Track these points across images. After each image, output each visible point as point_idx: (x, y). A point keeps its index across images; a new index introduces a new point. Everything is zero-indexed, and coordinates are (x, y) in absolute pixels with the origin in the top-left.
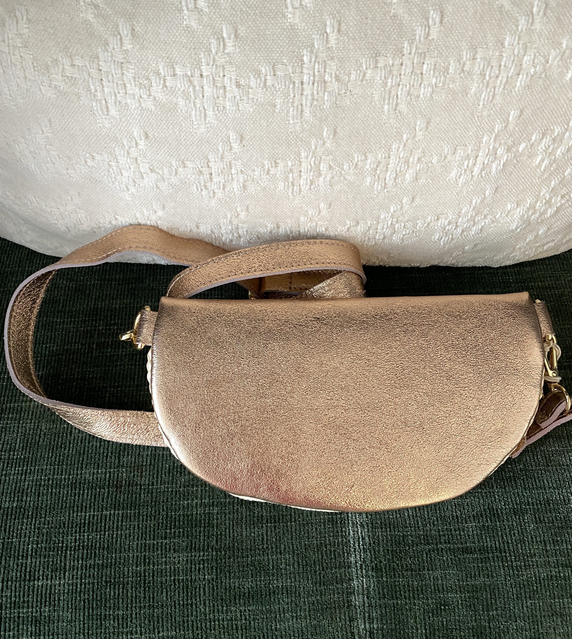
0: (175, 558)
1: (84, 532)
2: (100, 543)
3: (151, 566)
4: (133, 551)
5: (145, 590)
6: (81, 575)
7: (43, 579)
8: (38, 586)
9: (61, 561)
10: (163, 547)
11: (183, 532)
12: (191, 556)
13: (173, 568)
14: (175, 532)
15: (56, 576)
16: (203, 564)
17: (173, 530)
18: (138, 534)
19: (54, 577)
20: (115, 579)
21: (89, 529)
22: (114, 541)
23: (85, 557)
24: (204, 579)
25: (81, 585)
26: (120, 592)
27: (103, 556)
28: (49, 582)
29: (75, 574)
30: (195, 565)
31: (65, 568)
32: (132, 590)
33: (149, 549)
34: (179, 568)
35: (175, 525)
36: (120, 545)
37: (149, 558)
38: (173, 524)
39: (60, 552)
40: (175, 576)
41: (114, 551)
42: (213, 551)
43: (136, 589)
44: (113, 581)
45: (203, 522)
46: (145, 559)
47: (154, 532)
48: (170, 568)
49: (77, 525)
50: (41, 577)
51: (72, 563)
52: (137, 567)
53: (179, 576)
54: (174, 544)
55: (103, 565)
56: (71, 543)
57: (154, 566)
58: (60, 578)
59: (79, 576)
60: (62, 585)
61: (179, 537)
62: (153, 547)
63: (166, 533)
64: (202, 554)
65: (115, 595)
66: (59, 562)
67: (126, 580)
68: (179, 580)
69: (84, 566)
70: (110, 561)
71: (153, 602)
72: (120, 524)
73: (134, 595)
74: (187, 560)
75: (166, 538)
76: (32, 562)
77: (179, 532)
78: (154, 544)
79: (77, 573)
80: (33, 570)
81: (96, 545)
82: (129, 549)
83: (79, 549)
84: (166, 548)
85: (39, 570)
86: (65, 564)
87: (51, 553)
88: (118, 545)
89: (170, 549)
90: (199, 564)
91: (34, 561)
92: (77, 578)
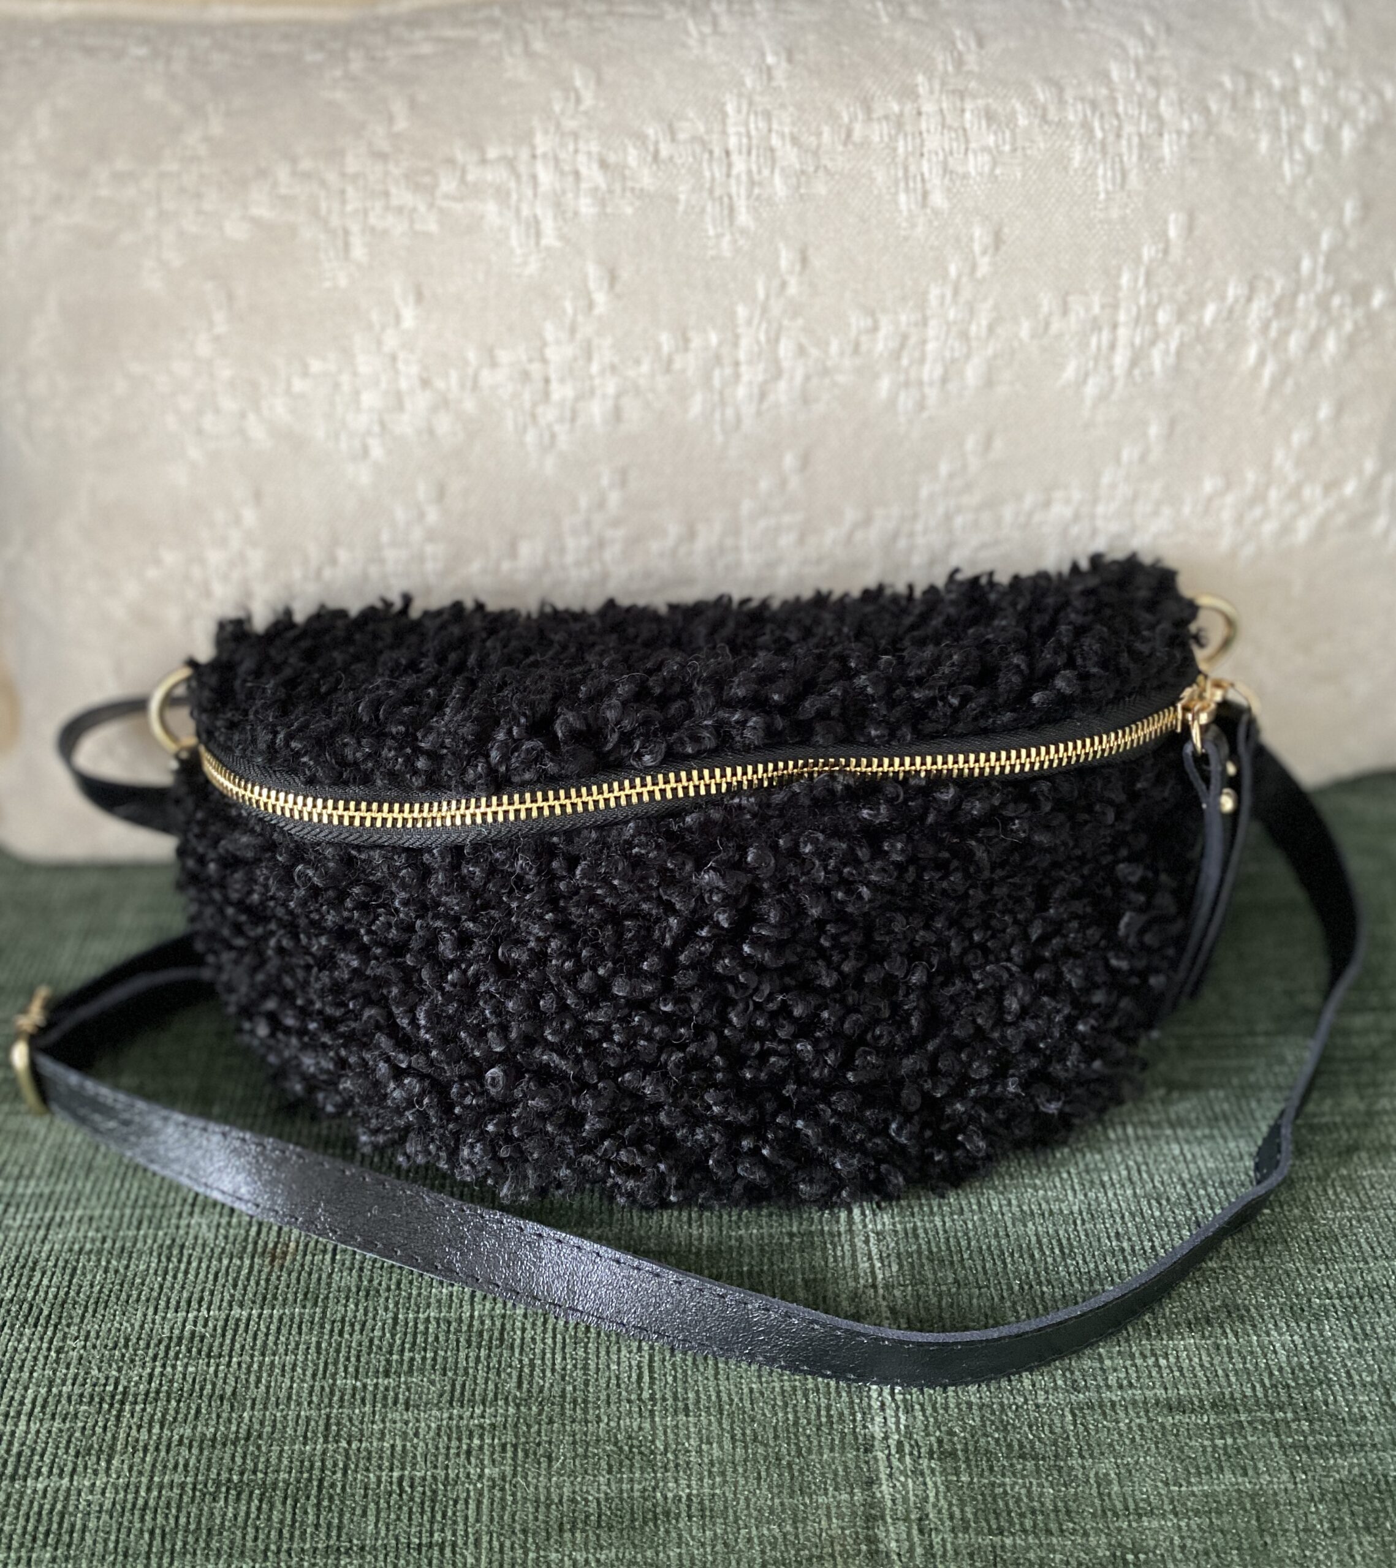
0: (406, 1423)
1: (176, 1358)
2: (214, 1385)
3: (344, 1444)
4: (299, 1404)
5: (318, 1505)
6: (154, 1466)
7: (50, 1472)
8: (35, 1491)
9: (105, 1428)
10: (379, 1396)
11: (434, 1359)
12: (450, 1418)
13: (399, 1448)
14: (412, 1359)
15: (86, 1467)
16: (481, 1437)
17: (407, 1355)
18: (316, 1365)
19: (80, 1469)
20: (242, 1474)
21: (189, 1351)
22: (252, 1379)
23: (170, 1418)
24: (481, 1477)
25: (149, 1490)
26: (253, 1509)
27: (219, 1416)
28: (65, 1482)
29: (137, 1460)
30: (460, 1439)
31: (112, 1447)
32: (284, 1503)
33: (342, 1400)
34: (415, 1447)
35: (414, 1343)
36: (268, 1388)
37: (338, 1424)
38: (409, 1338)
39: (106, 1406)
40: (403, 1469)
41: (249, 1403)
42: (507, 1403)
43: (296, 1501)
44: (235, 1478)
45: (486, 1336)
46: (327, 1427)
47: (358, 1360)
48: (393, 1446)
49: (160, 1342)
50: (45, 1470)
51: (134, 1432)
52: (305, 1444)
53: (414, 1468)
54: (408, 1389)
55: (214, 1440)
56: (137, 1384)
57: (349, 1443)
58: (96, 1472)
59: (147, 1467)
60: (98, 1490)
61: (422, 1371)
62: (353, 1396)
63: (388, 1362)
64: (478, 1411)
65: (235, 1517)
66: (98, 1430)
67: (271, 1477)
68: (412, 1479)
69: (164, 1442)
70: (234, 1428)
71: (339, 1536)
72: (271, 1338)
73: (289, 1516)
74: (439, 1428)
75: (387, 1375)
76: (27, 1432)
77: (424, 1359)
78: (354, 1388)
79: (143, 1460)
80: (27, 1452)
81: (202, 1389)
82: (289, 1398)
83: (156, 1400)
84: (385, 1398)
85: (44, 1450)
86: (115, 1438)
87: (84, 1408)
88: (262, 1388)
89: (395, 1403)
90: (471, 1437)
91: (34, 1427)
92: (140, 1473)
